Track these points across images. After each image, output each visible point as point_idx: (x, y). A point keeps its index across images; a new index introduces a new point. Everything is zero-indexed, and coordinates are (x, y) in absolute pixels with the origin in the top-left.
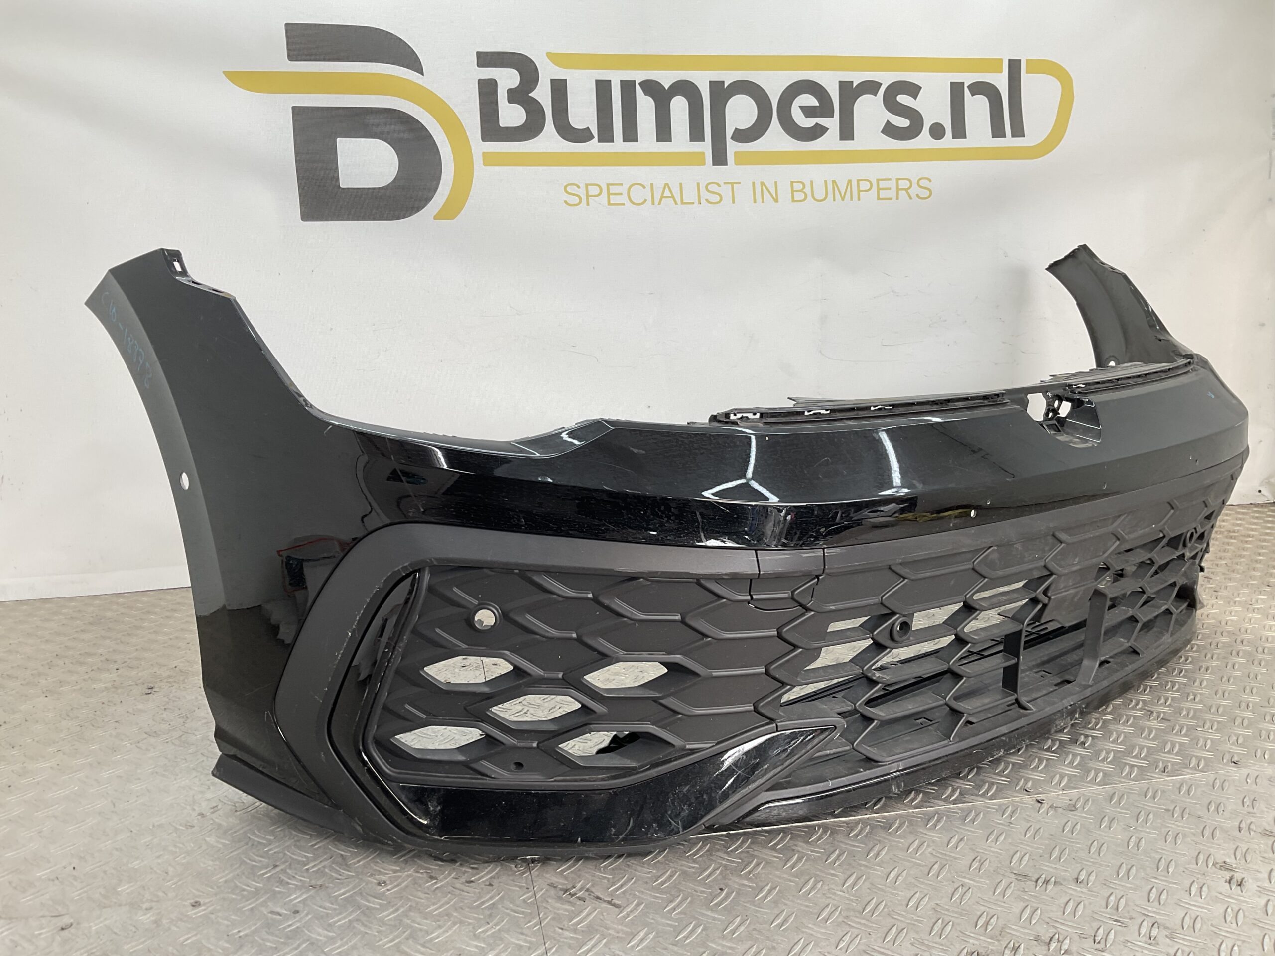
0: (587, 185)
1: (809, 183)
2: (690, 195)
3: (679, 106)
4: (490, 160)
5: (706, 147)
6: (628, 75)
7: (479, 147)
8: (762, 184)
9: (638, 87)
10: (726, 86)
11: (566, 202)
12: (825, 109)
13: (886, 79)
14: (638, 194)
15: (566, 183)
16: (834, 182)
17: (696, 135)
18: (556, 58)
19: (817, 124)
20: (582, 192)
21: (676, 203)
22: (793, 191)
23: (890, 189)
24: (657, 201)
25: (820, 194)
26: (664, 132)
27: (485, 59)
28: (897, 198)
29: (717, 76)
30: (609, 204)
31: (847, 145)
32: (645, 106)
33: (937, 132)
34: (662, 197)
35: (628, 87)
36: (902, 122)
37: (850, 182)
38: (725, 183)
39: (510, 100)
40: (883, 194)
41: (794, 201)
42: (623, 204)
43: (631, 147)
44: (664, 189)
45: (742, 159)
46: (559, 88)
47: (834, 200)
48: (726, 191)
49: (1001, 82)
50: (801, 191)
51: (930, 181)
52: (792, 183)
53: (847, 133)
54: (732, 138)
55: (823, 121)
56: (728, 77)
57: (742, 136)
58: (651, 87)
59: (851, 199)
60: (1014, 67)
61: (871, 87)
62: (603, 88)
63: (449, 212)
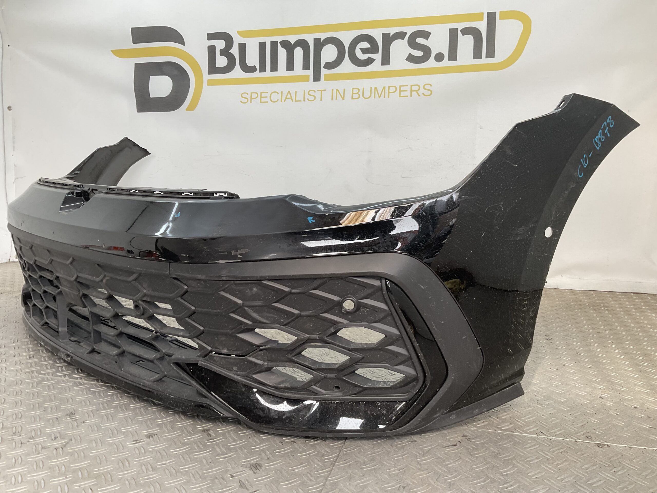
0: (252, 93)
1: (362, 89)
2: (300, 97)
3: (298, 52)
4: (211, 83)
5: (310, 72)
6: (274, 39)
7: (207, 77)
8: (337, 90)
9: (279, 45)
10: (322, 41)
11: (241, 102)
12: (374, 49)
13: (409, 30)
14: (275, 97)
15: (242, 93)
16: (376, 88)
17: (306, 66)
18: (241, 33)
19: (369, 57)
20: (249, 97)
21: (292, 101)
22: (353, 93)
23: (407, 91)
24: (283, 100)
25: (367, 94)
26: (290, 66)
27: (211, 36)
28: (411, 96)
29: (317, 36)
30: (261, 102)
31: (386, 68)
32: (282, 53)
33: (439, 57)
34: (286, 98)
35: (274, 45)
36: (419, 53)
37: (384, 87)
38: (318, 90)
39: (221, 55)
40: (402, 94)
41: (352, 99)
42: (267, 102)
43: (274, 74)
44: (288, 93)
45: (328, 78)
46: (242, 47)
47: (375, 98)
48: (318, 95)
49: (482, 26)
50: (357, 93)
51: (431, 86)
52: (353, 89)
53: (386, 61)
54: (324, 67)
55: (371, 56)
56: (323, 36)
57: (329, 66)
58: (285, 44)
59: (384, 97)
60: (491, 17)
61: (401, 35)
62: (262, 46)
63: (191, 107)
